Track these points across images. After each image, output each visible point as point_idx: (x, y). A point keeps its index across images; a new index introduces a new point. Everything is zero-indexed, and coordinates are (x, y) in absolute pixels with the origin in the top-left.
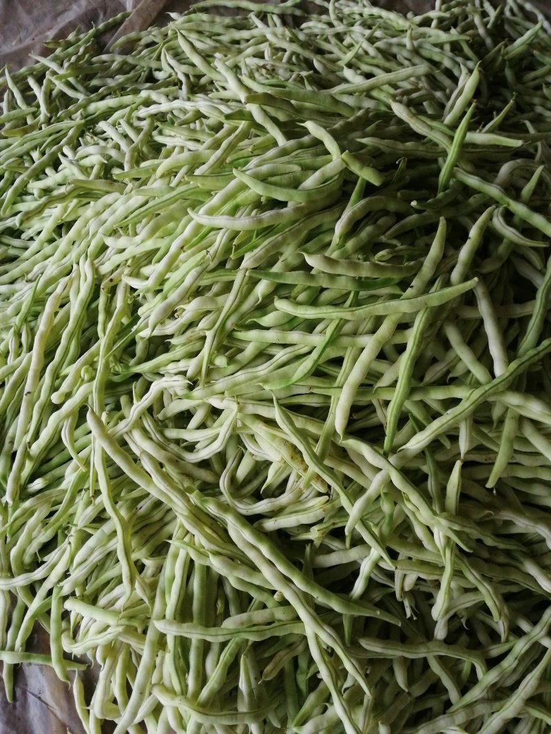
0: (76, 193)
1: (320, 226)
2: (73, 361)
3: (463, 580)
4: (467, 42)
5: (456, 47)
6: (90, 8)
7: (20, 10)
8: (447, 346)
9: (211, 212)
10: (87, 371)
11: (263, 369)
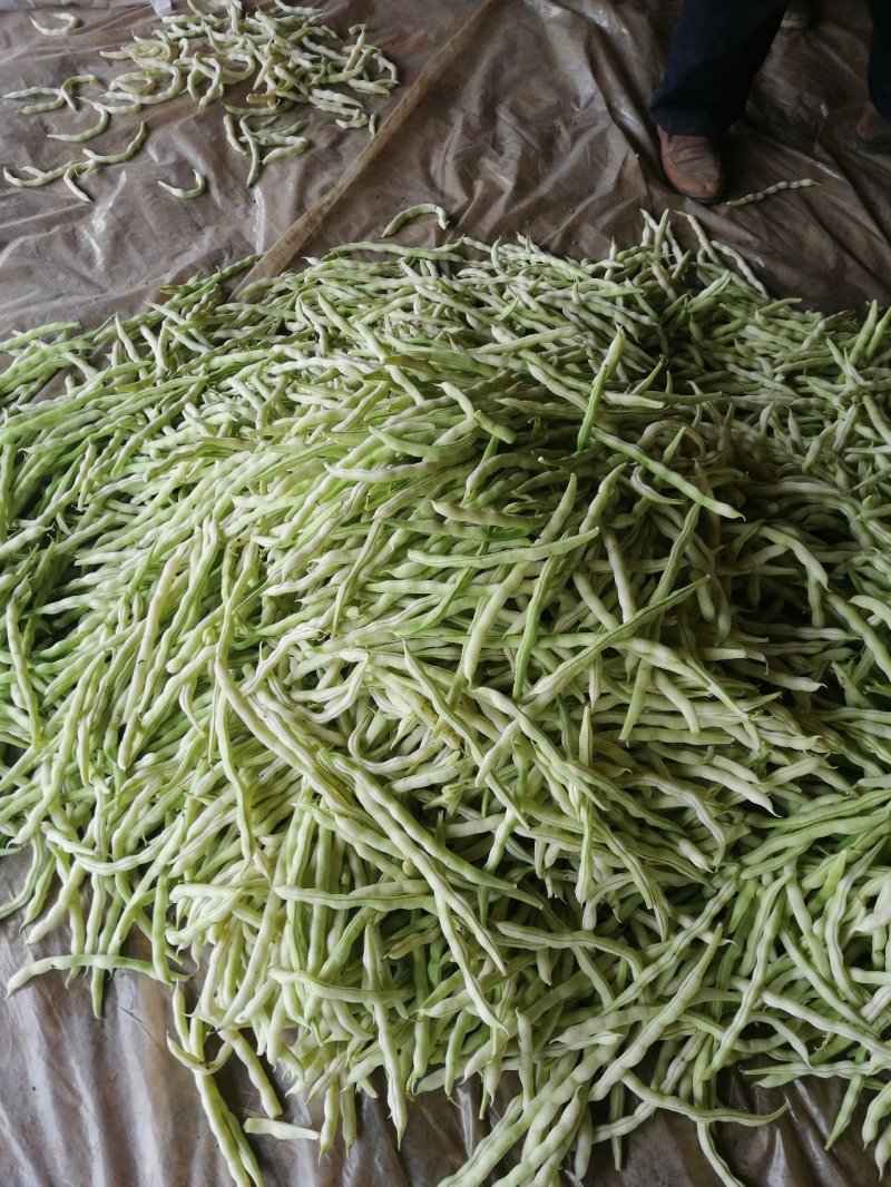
0: (203, 452)
1: (453, 482)
2: (193, 627)
3: (607, 856)
4: (642, 294)
5: (629, 302)
6: (212, 249)
7: (131, 249)
8: (579, 599)
9: (348, 466)
10: (209, 633)
11: (395, 620)
